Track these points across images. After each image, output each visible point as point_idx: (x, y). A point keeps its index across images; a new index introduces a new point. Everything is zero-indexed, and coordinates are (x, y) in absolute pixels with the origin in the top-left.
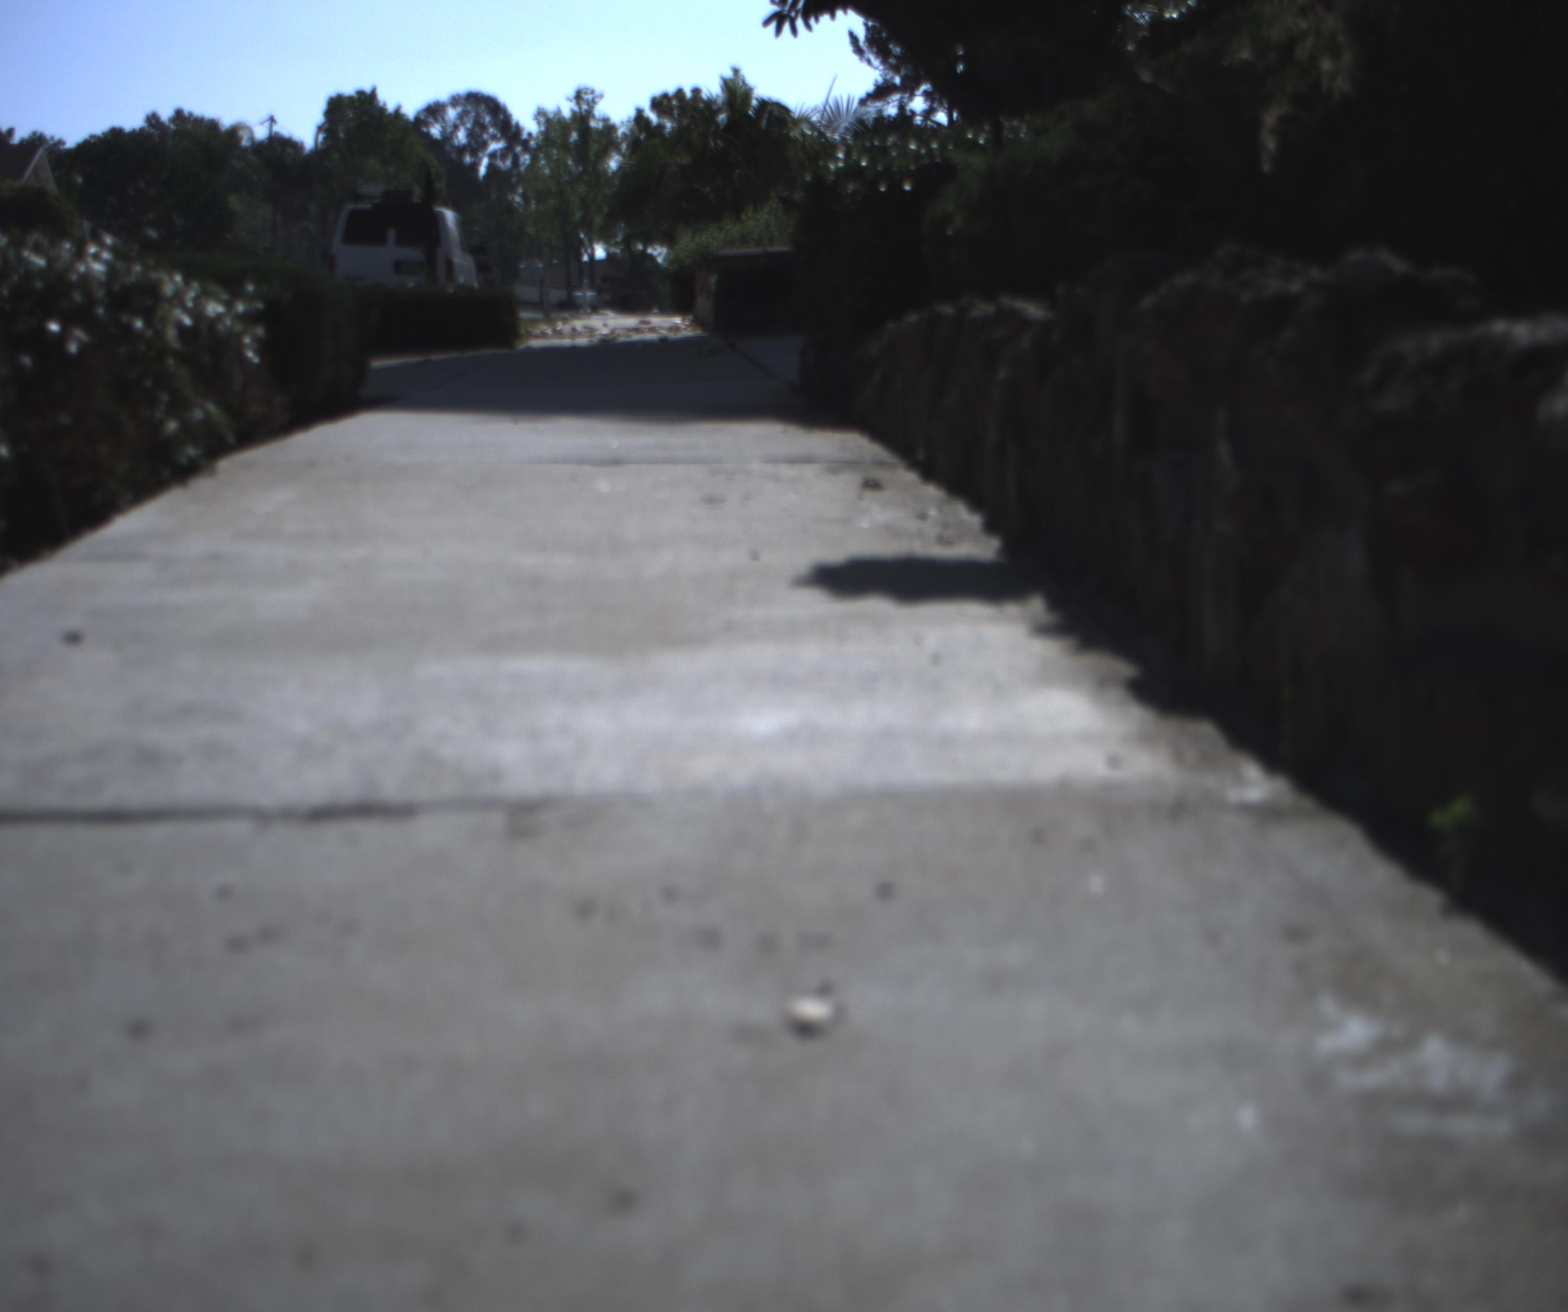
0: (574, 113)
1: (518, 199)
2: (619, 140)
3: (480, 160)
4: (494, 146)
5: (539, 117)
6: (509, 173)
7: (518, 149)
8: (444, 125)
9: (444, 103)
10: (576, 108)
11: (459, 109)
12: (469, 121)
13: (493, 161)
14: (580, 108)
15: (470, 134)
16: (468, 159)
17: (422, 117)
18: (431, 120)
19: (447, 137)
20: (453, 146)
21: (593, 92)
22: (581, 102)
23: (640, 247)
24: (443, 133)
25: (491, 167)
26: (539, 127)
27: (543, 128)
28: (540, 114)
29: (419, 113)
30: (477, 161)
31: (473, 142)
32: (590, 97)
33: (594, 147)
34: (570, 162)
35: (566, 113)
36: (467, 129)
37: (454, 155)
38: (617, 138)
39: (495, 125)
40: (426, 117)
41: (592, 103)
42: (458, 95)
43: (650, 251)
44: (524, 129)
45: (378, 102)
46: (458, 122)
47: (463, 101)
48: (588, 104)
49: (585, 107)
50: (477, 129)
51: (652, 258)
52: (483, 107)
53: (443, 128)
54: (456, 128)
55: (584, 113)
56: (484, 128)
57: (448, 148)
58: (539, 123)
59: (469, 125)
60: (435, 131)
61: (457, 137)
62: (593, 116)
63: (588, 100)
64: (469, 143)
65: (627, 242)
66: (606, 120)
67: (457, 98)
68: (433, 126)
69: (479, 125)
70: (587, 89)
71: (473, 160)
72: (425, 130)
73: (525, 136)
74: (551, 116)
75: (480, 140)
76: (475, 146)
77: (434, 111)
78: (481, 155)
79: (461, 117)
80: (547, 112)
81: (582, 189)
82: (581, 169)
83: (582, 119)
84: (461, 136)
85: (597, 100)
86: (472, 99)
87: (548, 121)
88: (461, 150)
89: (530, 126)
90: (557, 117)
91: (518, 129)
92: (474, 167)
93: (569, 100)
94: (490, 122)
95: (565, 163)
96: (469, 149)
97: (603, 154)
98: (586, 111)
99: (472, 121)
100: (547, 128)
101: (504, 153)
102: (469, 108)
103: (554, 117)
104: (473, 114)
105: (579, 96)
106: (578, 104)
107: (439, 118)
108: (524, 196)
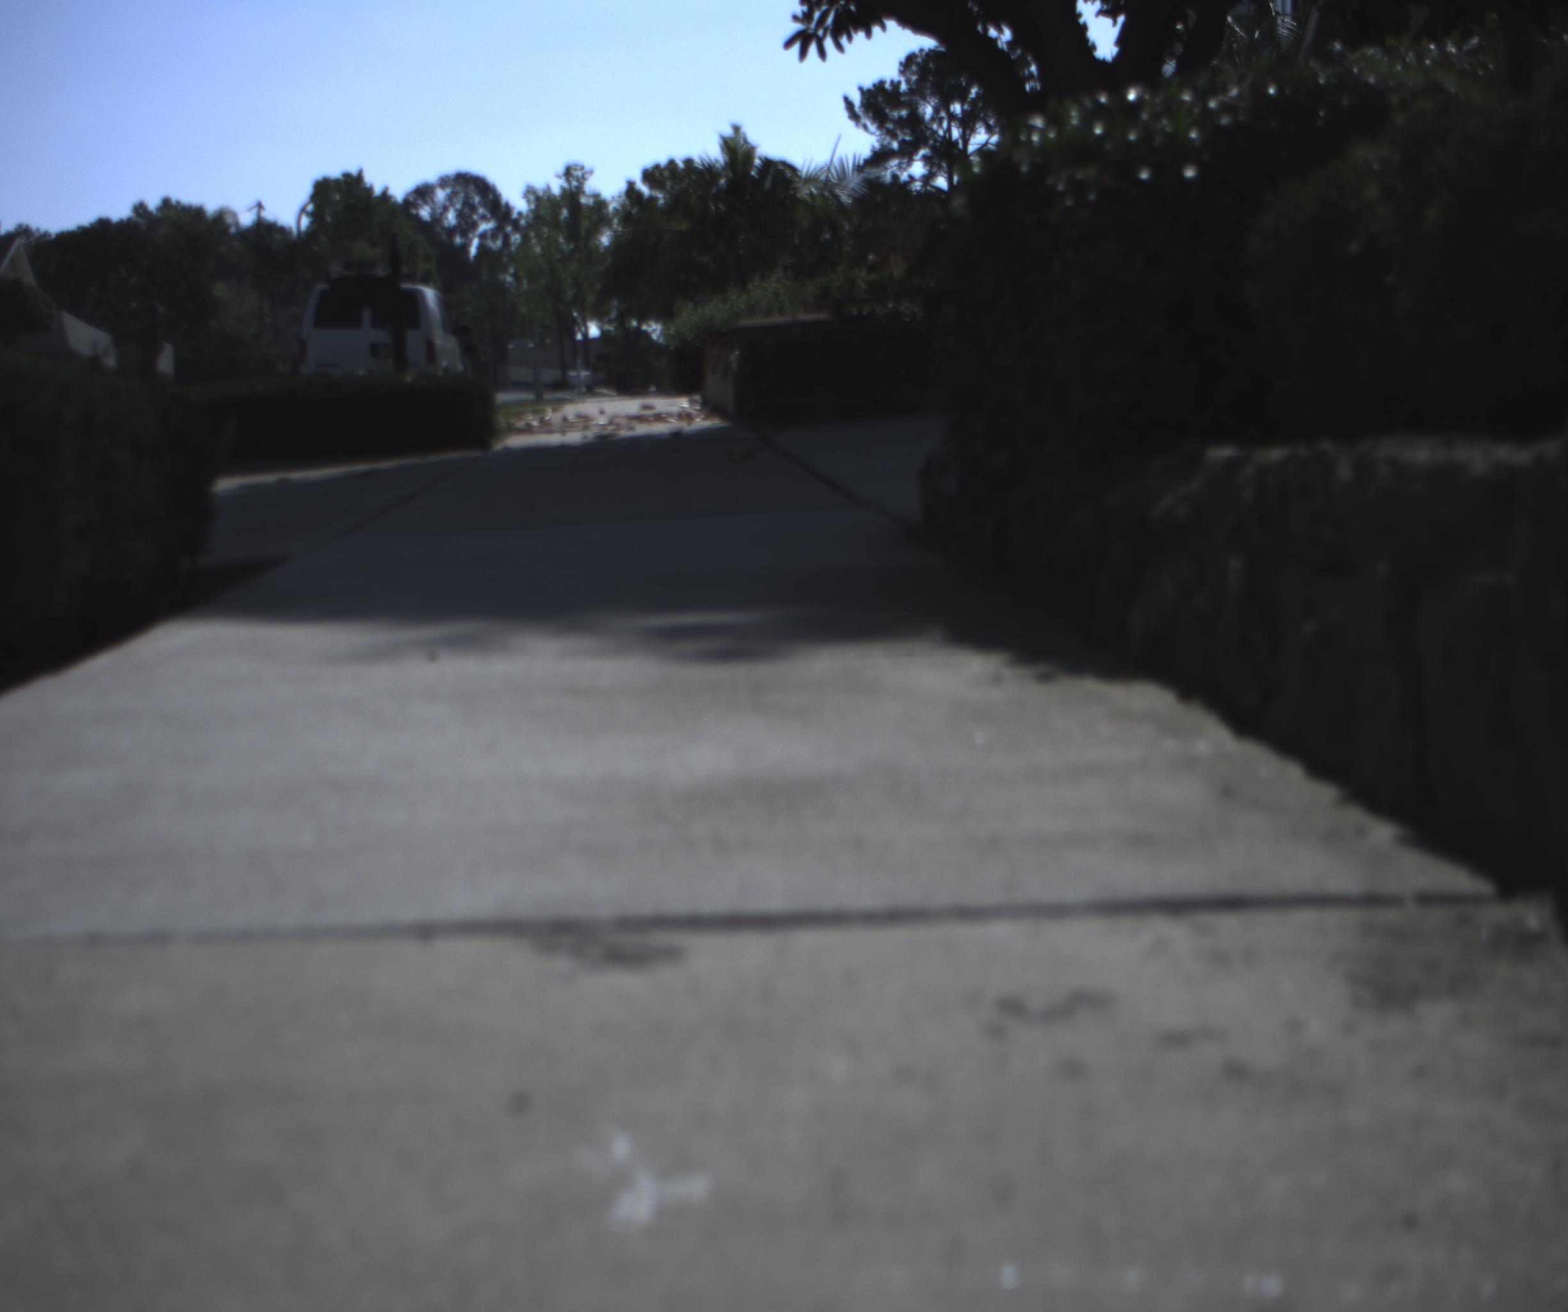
0: (563, 190)
1: (509, 279)
2: (611, 216)
3: (471, 240)
4: (484, 226)
5: (528, 195)
6: (499, 253)
7: (509, 229)
8: (433, 206)
9: (433, 184)
10: (566, 185)
11: (448, 190)
12: (458, 201)
13: (484, 242)
14: (570, 184)
15: (460, 215)
16: (458, 240)
17: (411, 199)
18: (420, 202)
19: (437, 219)
20: (443, 228)
21: (582, 168)
22: (571, 179)
23: (634, 323)
24: (432, 215)
25: (482, 248)
26: (529, 205)
27: (533, 206)
28: (530, 192)
29: (408, 195)
30: (468, 242)
31: (463, 223)
32: (579, 173)
33: (585, 224)
34: (561, 240)
35: (556, 190)
36: (457, 210)
37: (444, 237)
38: (608, 214)
39: (484, 205)
40: (415, 199)
41: (582, 180)
42: (447, 176)
43: (644, 327)
44: (514, 208)
45: (365, 184)
46: (447, 203)
47: (452, 182)
48: (578, 180)
49: (574, 183)
50: (466, 210)
51: (646, 335)
52: (472, 187)
53: (433, 209)
54: (445, 208)
55: (574, 189)
56: (473, 208)
57: (438, 229)
58: (528, 201)
59: (458, 206)
60: (425, 213)
61: (447, 218)
62: (584, 193)
63: (577, 177)
64: (459, 224)
65: (621, 320)
66: (596, 196)
67: (446, 179)
68: (423, 208)
69: (469, 205)
70: (576, 165)
71: (463, 241)
72: (414, 212)
73: (515, 215)
74: (541, 194)
75: (470, 221)
76: (465, 227)
77: (423, 192)
78: (471, 235)
79: (450, 198)
80: (536, 190)
81: (573, 266)
82: (572, 246)
83: (572, 196)
84: (451, 218)
85: (586, 176)
86: (461, 180)
87: (538, 199)
88: (451, 231)
89: (519, 205)
90: (547, 195)
91: (508, 208)
92: (465, 247)
93: (558, 176)
94: (480, 202)
95: (556, 241)
96: (459, 230)
97: (595, 229)
98: (576, 187)
99: (461, 200)
100: (537, 206)
101: (495, 233)
102: (458, 189)
103: (544, 195)
104: (462, 195)
105: (568, 173)
106: (568, 180)
107: (428, 199)
108: (516, 276)
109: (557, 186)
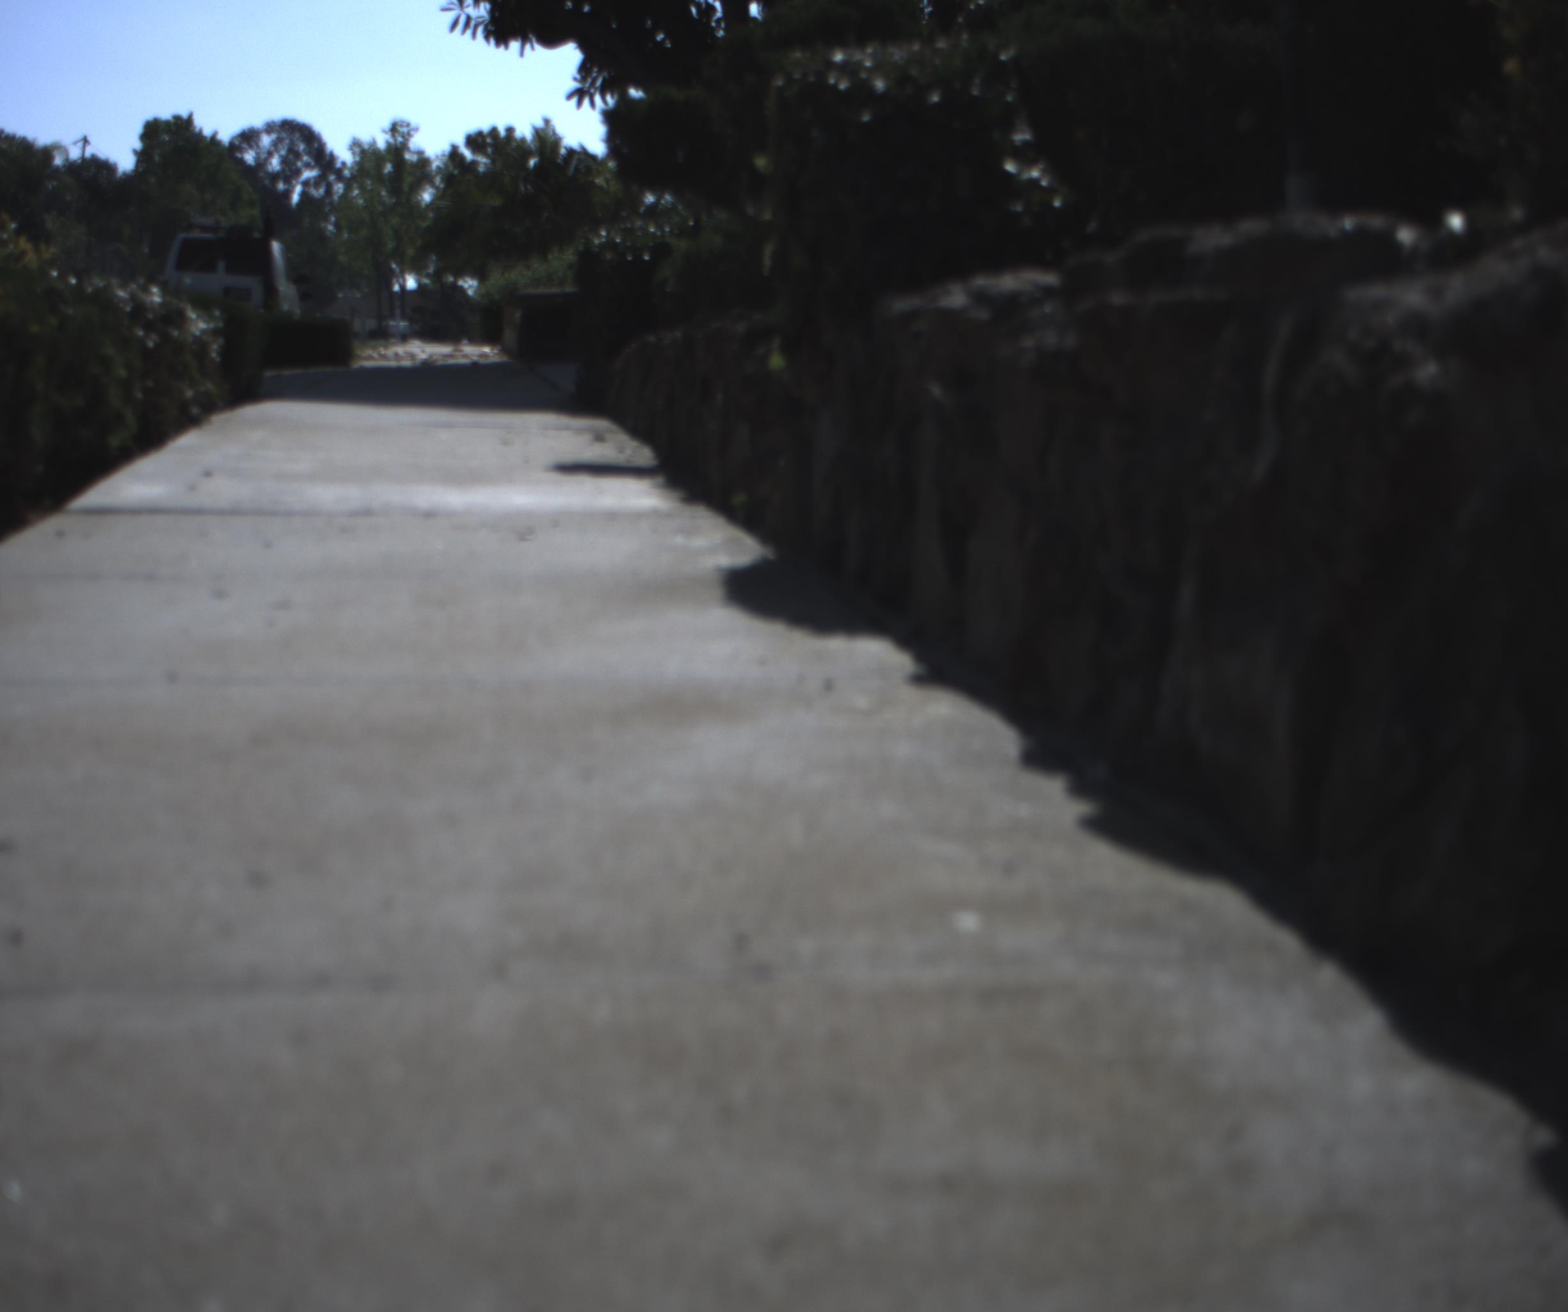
0: (389, 145)
1: (331, 228)
2: (434, 173)
3: (294, 187)
4: (308, 174)
5: (354, 148)
6: (321, 201)
7: (332, 178)
8: (258, 151)
9: (258, 129)
10: (391, 140)
11: (274, 136)
12: (283, 148)
13: (306, 189)
14: (395, 140)
15: (284, 161)
16: (281, 186)
17: (237, 143)
18: (245, 146)
19: (261, 164)
20: (267, 173)
21: (408, 125)
22: (397, 135)
23: (451, 279)
24: (257, 159)
25: (304, 195)
26: (354, 157)
27: (358, 159)
28: (355, 144)
29: (234, 138)
30: (290, 188)
31: (287, 169)
32: (405, 130)
33: (408, 180)
34: (384, 193)
35: (381, 144)
36: (281, 156)
37: (267, 182)
38: (431, 171)
39: (308, 153)
40: (240, 143)
41: (407, 136)
42: (273, 122)
43: (460, 283)
44: (338, 158)
45: (195, 127)
46: (273, 148)
47: (277, 128)
48: (403, 137)
49: (400, 139)
50: (291, 157)
51: (462, 290)
52: (297, 135)
53: (258, 154)
54: (270, 154)
55: (399, 145)
56: (298, 156)
57: (261, 174)
58: (354, 154)
59: (283, 152)
60: (249, 157)
61: (271, 164)
62: (408, 149)
63: (403, 133)
64: (283, 170)
65: (437, 276)
66: (420, 153)
67: (272, 125)
68: (248, 152)
69: (293, 153)
70: (403, 122)
71: (286, 187)
72: (239, 155)
73: (338, 165)
74: (366, 147)
75: (294, 168)
76: (289, 173)
77: (248, 137)
78: (294, 182)
79: (276, 144)
80: (362, 143)
81: (395, 221)
82: (394, 200)
83: (396, 151)
84: (275, 163)
85: (412, 133)
86: (287, 127)
87: (363, 152)
88: (275, 177)
89: (344, 155)
90: (372, 148)
91: (332, 158)
92: (287, 194)
93: (384, 131)
94: (304, 150)
95: (379, 194)
96: (282, 176)
97: (417, 187)
98: (401, 143)
99: (286, 148)
100: (362, 158)
101: (317, 182)
102: (284, 135)
103: (370, 147)
104: (287, 141)
105: (394, 128)
106: (393, 136)
107: (253, 143)
108: (337, 225)
109: (382, 141)
